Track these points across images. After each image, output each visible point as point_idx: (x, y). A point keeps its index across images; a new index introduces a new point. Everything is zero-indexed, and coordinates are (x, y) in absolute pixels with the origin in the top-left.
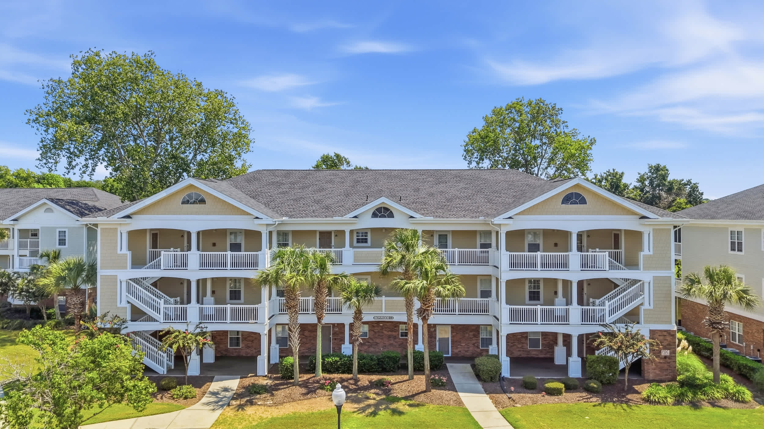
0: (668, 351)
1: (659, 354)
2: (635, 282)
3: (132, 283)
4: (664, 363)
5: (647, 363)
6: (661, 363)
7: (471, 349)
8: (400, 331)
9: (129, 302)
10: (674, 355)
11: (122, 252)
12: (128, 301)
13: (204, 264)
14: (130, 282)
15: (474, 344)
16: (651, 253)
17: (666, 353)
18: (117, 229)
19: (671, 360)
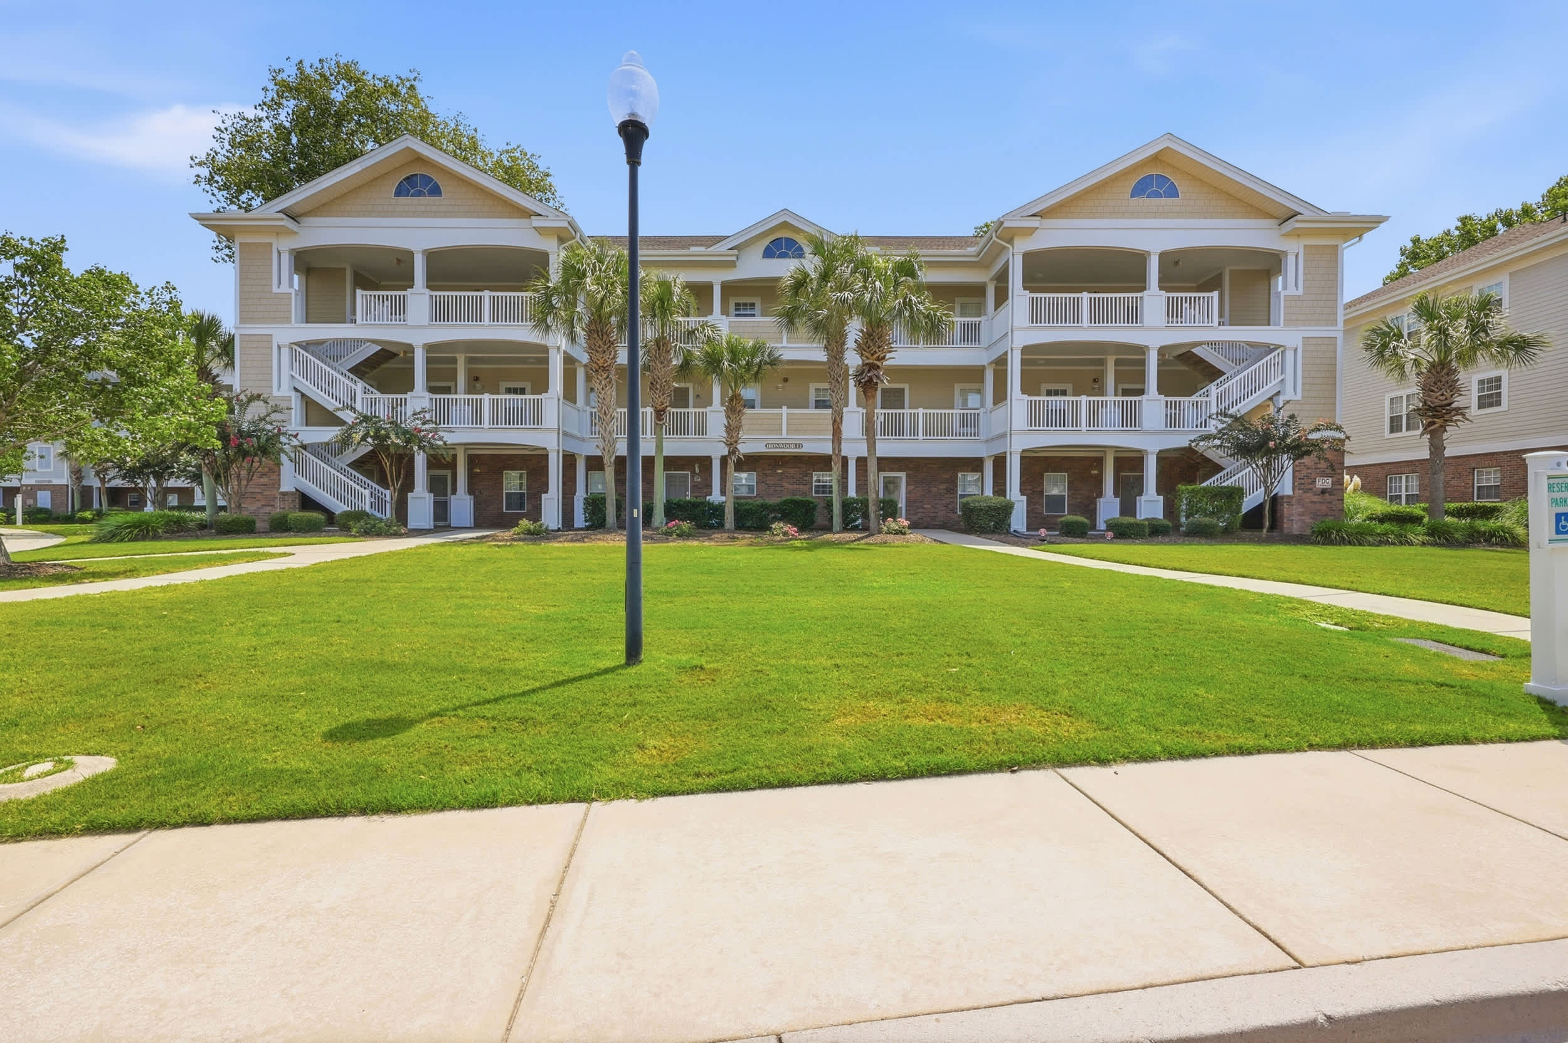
0: (1330, 480)
1: (1311, 486)
2: (1269, 349)
3: (299, 349)
4: (1320, 502)
5: (1289, 503)
6: (1315, 502)
7: (941, 513)
8: (814, 484)
9: (296, 390)
10: (1339, 487)
11: (279, 291)
12: (295, 388)
13: (440, 313)
14: (295, 347)
15: (947, 506)
16: (1300, 292)
17: (1324, 483)
18: (271, 244)
19: (1332, 497)
